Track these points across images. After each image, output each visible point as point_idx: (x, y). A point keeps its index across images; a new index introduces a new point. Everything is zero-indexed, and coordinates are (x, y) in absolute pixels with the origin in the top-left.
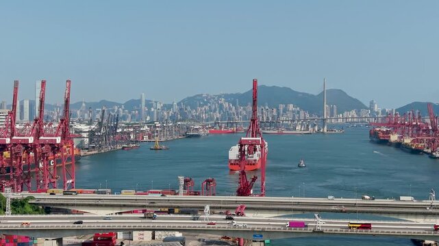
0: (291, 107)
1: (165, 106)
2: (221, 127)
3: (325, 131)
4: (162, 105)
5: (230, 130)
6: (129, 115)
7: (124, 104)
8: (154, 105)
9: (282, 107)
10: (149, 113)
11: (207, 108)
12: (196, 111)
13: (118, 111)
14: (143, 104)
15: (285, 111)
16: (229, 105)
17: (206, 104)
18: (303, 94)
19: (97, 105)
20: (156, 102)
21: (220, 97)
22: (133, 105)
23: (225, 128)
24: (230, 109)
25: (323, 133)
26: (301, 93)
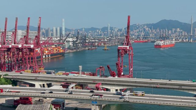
0: (178, 29)
1: (119, 29)
2: (140, 39)
3: (192, 41)
4: (118, 29)
5: (145, 40)
6: (103, 34)
7: (101, 29)
8: (114, 29)
9: (174, 30)
10: (111, 33)
11: (138, 30)
12: (133, 32)
13: (98, 32)
14: (109, 29)
15: (175, 32)
16: (148, 29)
17: (138, 28)
18: (185, 23)
19: (89, 29)
20: (115, 28)
21: (144, 25)
22: (105, 29)
23: (142, 40)
24: (149, 31)
25: (190, 42)
26: (183, 23)
